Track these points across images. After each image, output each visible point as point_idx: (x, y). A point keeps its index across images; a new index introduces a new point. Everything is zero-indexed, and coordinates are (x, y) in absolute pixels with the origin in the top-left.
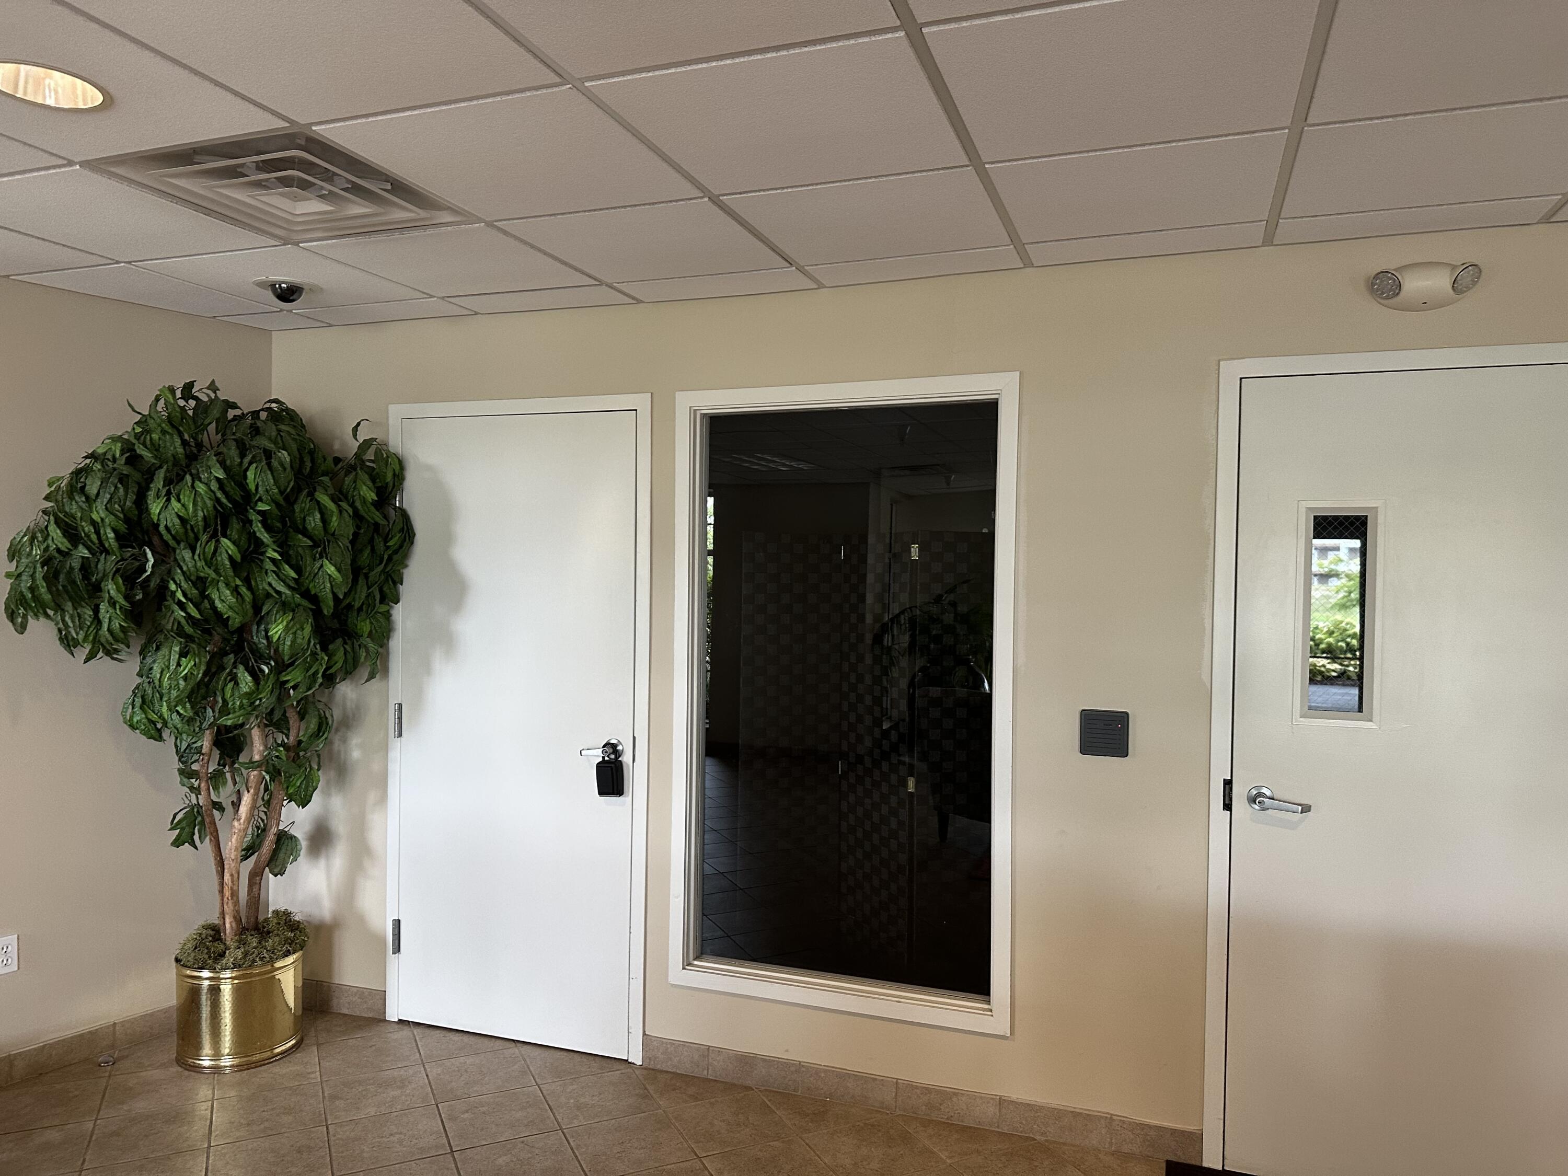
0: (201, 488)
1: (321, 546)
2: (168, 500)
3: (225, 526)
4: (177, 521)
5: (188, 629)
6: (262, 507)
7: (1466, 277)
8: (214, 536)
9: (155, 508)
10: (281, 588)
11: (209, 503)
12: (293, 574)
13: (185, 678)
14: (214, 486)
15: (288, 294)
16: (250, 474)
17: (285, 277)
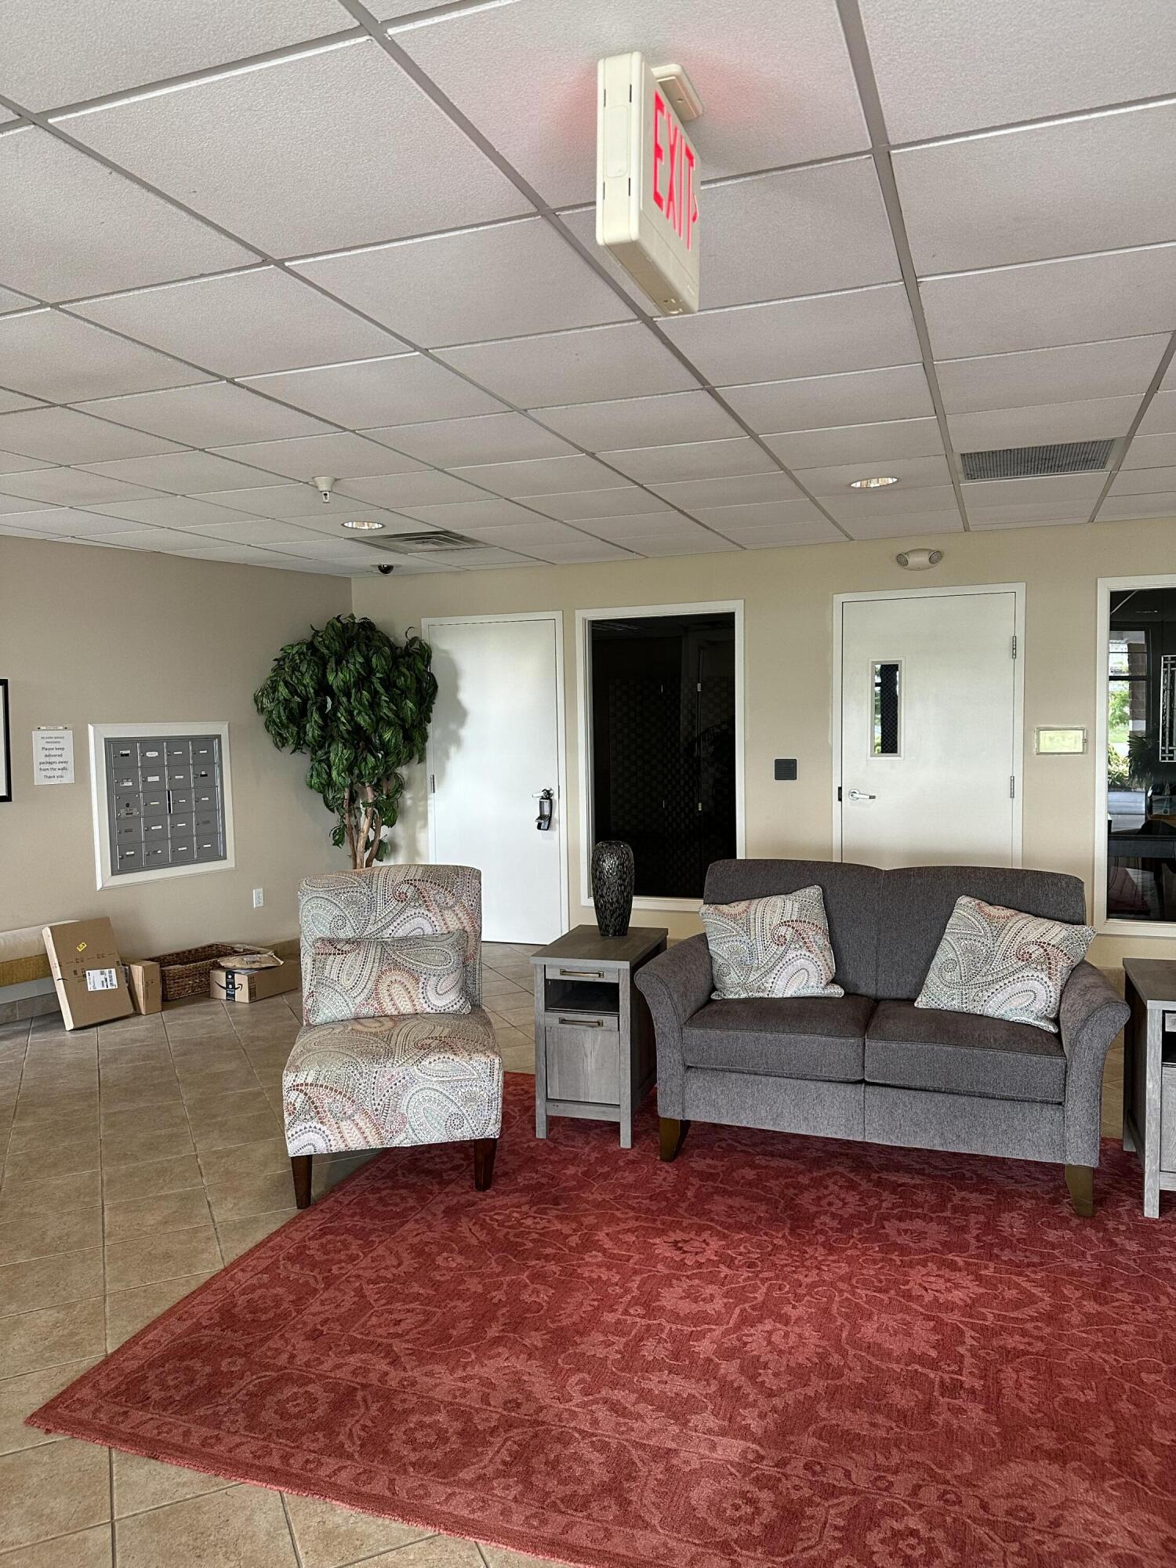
0: (352, 667)
1: (404, 694)
2: (337, 674)
3: (363, 685)
4: (342, 683)
5: (346, 736)
6: (378, 675)
7: (935, 557)
8: (359, 690)
9: (331, 678)
10: (390, 715)
11: (356, 675)
12: (394, 708)
13: (346, 759)
14: (358, 666)
15: (386, 570)
16: (374, 660)
17: (385, 563)
